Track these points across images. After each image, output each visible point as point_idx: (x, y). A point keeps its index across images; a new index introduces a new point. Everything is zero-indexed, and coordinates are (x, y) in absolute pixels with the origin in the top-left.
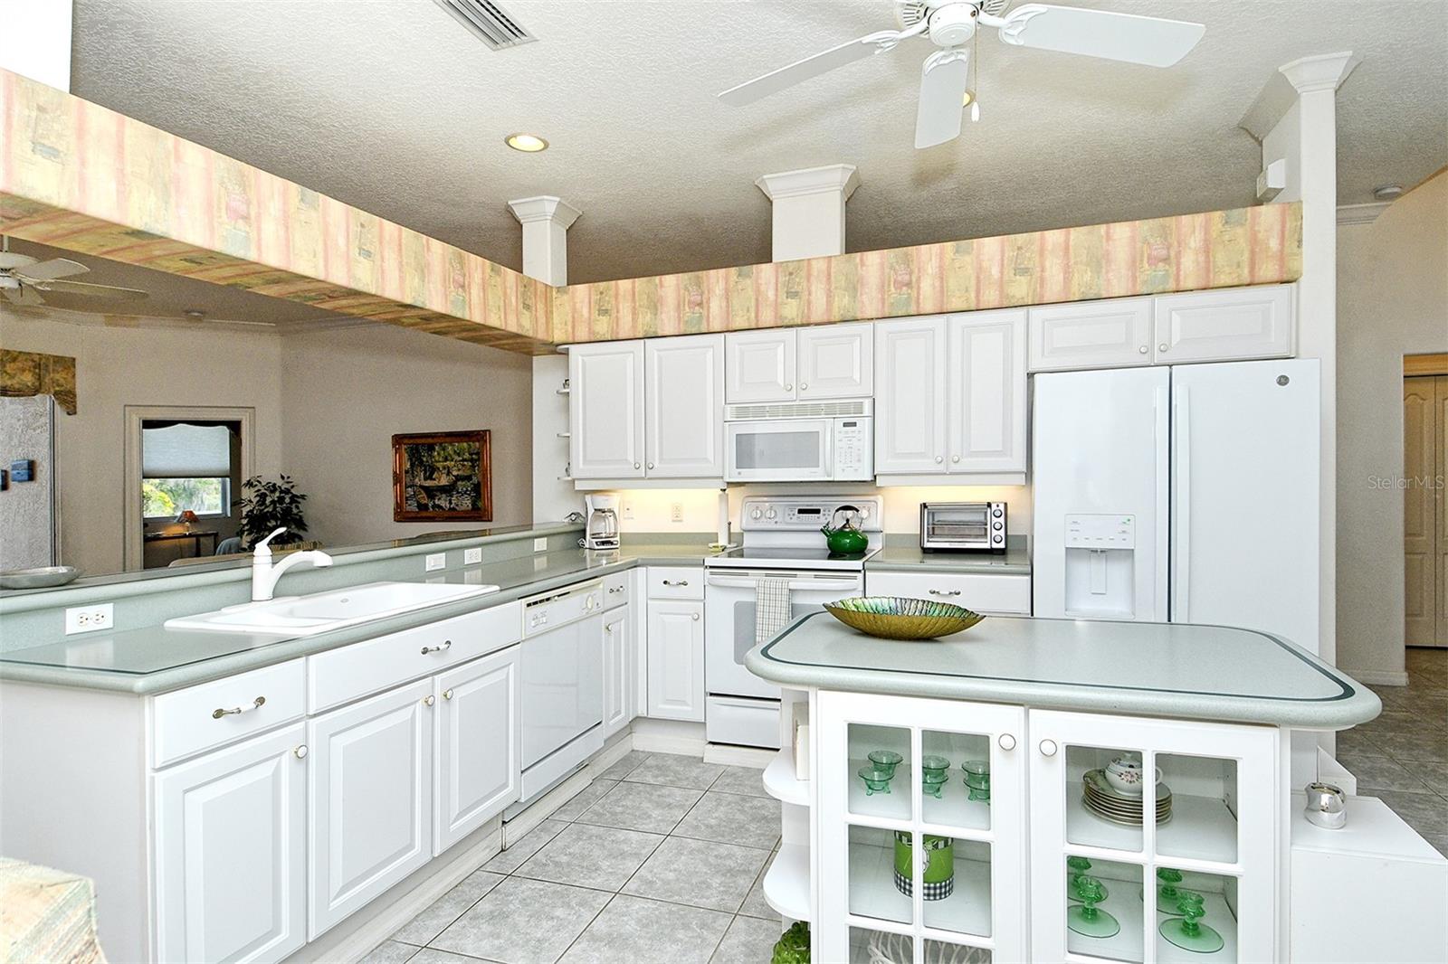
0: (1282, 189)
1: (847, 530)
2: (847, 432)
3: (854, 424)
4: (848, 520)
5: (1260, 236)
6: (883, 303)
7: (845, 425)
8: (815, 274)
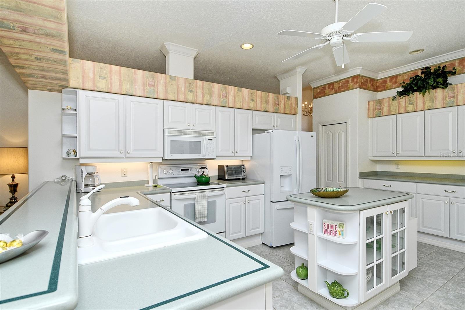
0: (289, 93)
1: (203, 175)
2: (209, 142)
3: (212, 140)
4: (203, 172)
5: (292, 103)
6: (219, 101)
7: (209, 140)
8: (198, 86)
